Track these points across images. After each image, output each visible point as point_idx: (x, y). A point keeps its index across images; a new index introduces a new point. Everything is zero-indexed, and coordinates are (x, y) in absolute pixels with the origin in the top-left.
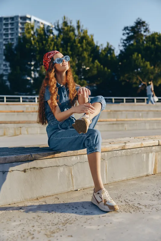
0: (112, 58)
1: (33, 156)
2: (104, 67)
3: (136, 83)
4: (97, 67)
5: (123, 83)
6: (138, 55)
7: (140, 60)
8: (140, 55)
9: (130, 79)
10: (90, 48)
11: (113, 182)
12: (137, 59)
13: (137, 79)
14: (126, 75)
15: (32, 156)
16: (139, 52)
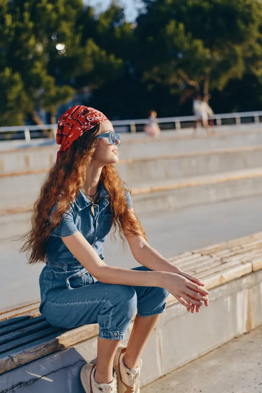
0: (123, 33)
1: (16, 360)
2: (108, 54)
3: (176, 86)
4: (93, 54)
5: (150, 87)
6: (177, 26)
7: (182, 37)
8: (181, 26)
9: (163, 77)
10: (74, 12)
11: (175, 368)
12: (175, 35)
13: (179, 76)
14: (156, 69)
15: (12, 360)
16: (179, 18)
